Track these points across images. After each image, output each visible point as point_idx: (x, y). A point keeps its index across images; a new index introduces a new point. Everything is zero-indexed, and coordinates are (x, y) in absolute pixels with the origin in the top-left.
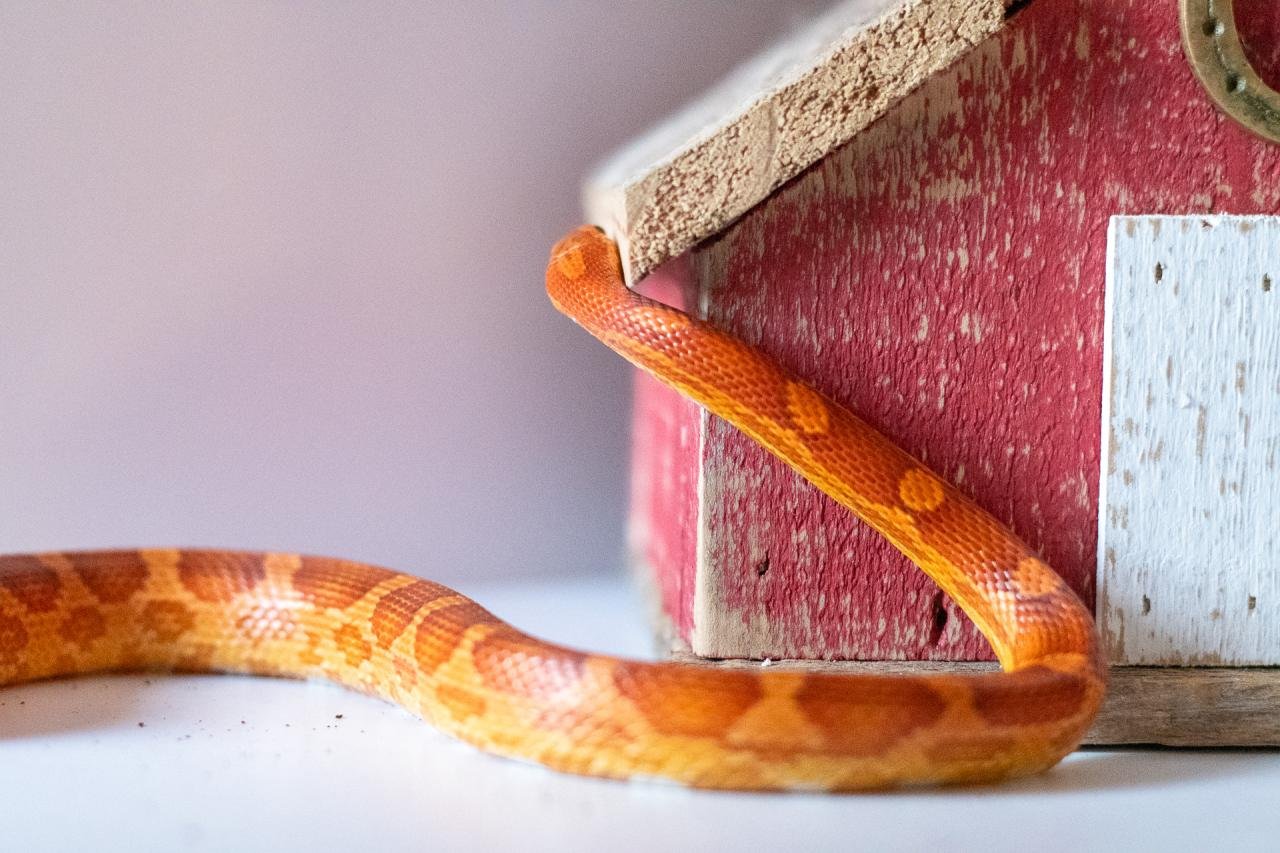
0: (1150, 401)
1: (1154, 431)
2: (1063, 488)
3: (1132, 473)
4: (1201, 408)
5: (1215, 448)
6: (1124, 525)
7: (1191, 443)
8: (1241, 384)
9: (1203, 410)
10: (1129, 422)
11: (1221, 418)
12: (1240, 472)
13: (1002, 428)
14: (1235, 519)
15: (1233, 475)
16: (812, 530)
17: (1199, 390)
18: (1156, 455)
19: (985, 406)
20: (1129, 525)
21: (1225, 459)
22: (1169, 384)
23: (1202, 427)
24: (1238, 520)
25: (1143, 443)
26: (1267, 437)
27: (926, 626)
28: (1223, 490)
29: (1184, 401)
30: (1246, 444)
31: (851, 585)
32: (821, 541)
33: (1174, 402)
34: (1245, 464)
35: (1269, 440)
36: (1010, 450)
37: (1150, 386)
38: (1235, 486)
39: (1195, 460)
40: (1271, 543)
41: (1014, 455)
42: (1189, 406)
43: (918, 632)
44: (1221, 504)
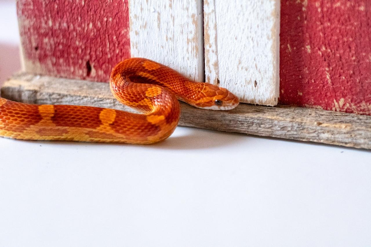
0: (142, 9)
1: (144, 19)
2: (123, 32)
3: (137, 31)
4: (158, 13)
5: (164, 26)
6: (136, 48)
7: (156, 24)
8: (171, 6)
9: (159, 14)
10: (136, 15)
11: (165, 17)
12: (172, 35)
13: (102, 12)
14: (172, 49)
15: (170, 35)
16: (49, 39)
17: (157, 7)
18: (145, 27)
19: (97, 5)
20: (138, 48)
21: (167, 30)
22: (147, 4)
23: (159, 19)
24: (173, 49)
25: (140, 23)
26: (180, 24)
27: (85, 70)
28: (167, 40)
29: (152, 10)
30: (173, 26)
31: (62, 56)
32: (52, 42)
33: (149, 10)
34: (174, 32)
35: (181, 25)
36: (105, 19)
37: (141, 4)
38: (171, 39)
39: (157, 29)
40: (184, 58)
41: (107, 21)
42: (154, 12)
43: (83, 72)
44: (167, 44)
